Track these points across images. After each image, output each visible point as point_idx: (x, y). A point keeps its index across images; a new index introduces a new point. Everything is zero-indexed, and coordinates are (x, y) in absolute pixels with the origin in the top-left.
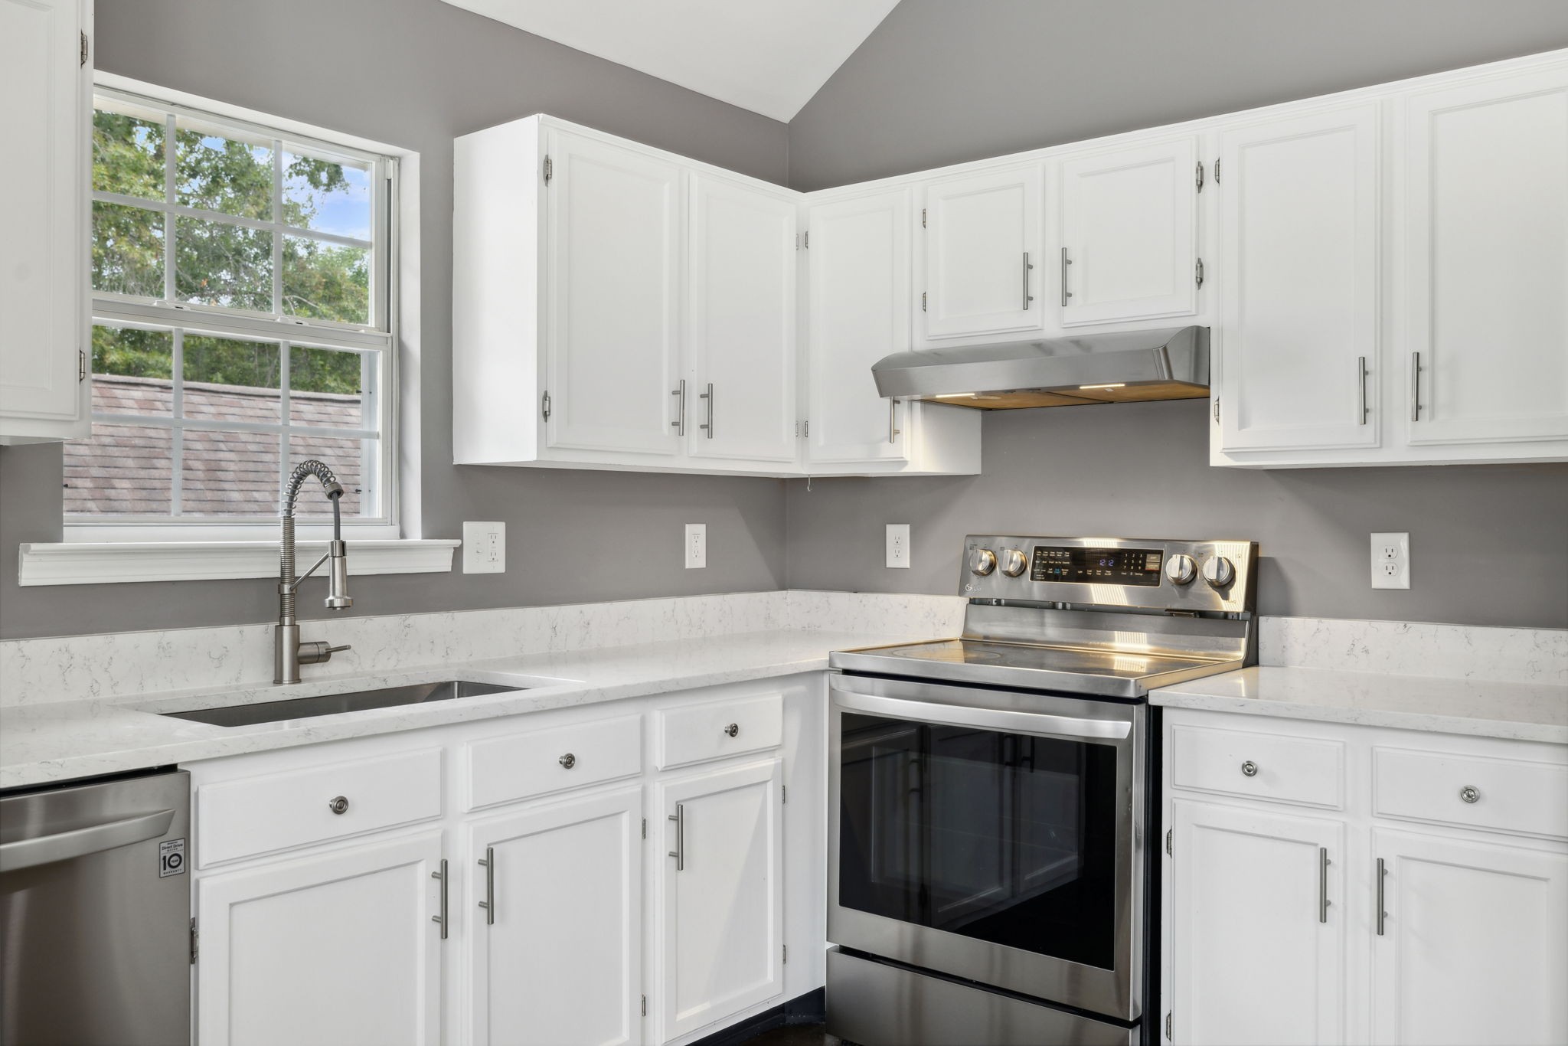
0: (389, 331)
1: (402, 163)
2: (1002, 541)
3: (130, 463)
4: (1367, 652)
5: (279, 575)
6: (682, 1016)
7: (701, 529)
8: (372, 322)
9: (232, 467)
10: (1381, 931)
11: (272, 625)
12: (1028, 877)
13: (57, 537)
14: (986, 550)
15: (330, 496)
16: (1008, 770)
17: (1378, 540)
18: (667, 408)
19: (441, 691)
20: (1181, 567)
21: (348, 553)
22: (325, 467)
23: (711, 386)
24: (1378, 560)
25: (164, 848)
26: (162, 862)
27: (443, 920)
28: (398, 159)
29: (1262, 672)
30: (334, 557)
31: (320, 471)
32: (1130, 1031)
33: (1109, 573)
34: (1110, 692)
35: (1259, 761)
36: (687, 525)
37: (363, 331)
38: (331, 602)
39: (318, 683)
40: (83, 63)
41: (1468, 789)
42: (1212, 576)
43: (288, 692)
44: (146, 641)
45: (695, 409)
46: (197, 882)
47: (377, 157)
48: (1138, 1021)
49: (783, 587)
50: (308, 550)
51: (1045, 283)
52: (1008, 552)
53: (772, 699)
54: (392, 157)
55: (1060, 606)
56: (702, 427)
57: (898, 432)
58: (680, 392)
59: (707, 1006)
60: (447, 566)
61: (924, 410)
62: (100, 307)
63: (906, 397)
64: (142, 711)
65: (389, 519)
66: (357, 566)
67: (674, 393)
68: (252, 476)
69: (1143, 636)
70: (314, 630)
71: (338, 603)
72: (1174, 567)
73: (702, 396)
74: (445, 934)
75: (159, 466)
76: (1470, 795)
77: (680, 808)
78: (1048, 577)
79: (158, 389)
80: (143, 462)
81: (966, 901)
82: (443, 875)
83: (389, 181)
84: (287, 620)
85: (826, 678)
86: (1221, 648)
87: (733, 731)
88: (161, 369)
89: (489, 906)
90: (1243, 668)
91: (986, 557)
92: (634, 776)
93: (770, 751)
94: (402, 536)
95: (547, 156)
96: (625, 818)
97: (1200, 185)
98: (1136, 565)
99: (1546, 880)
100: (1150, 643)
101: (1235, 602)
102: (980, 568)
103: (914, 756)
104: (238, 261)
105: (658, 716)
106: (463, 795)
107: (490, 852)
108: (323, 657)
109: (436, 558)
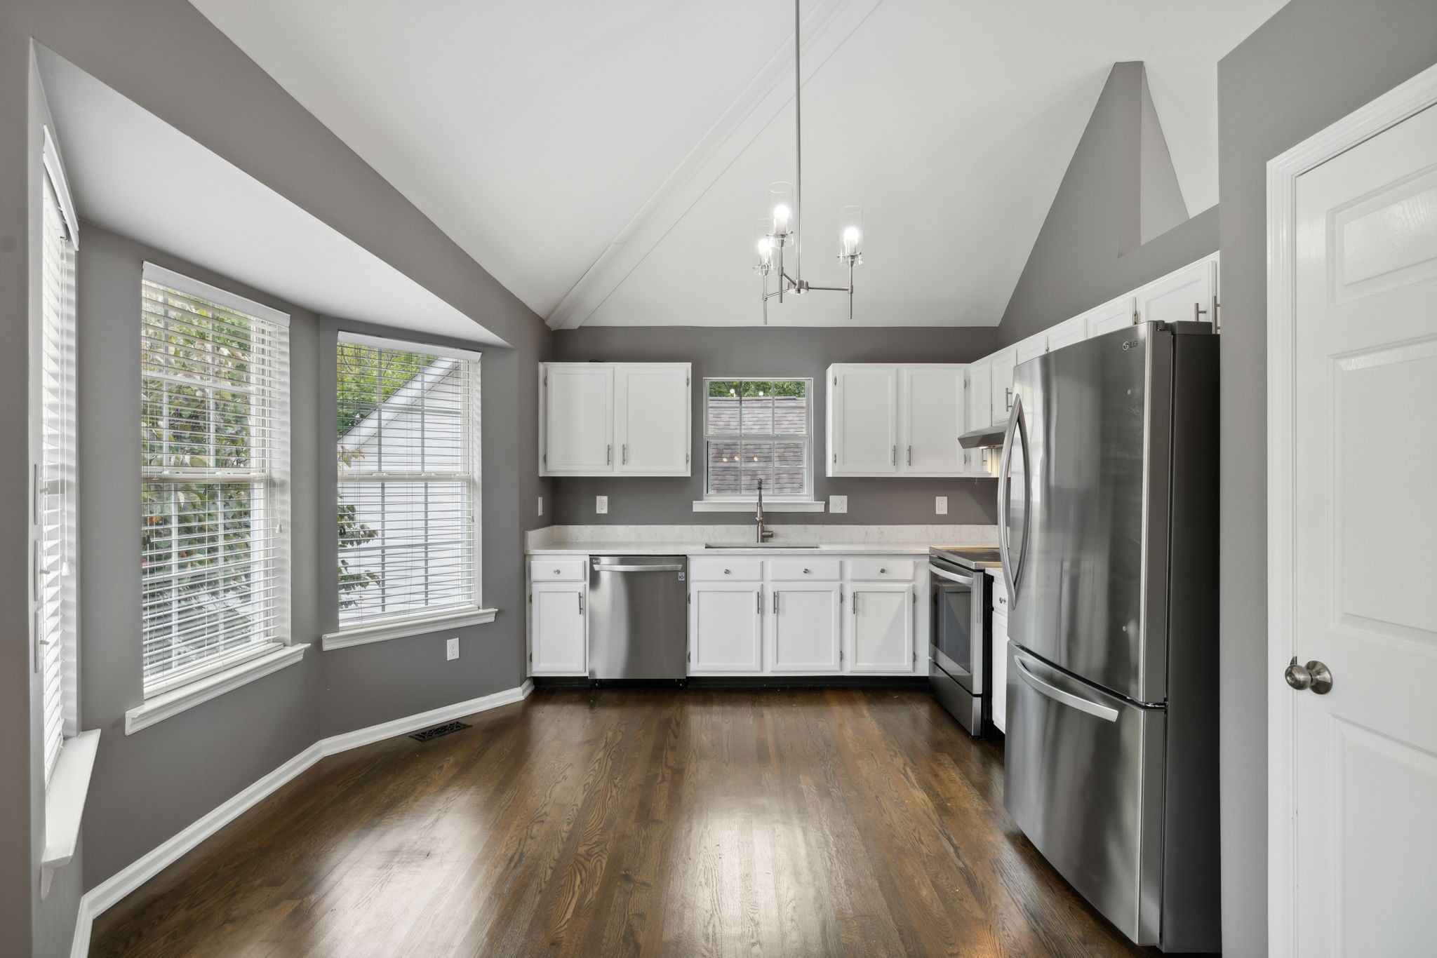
5: (756, 511)
6: (859, 664)
7: (944, 499)
8: (804, 432)
13: (705, 498)
18: (889, 456)
32: (974, 698)
36: (937, 497)
45: (905, 456)
46: (690, 584)
48: (980, 695)
50: (767, 504)
56: (908, 462)
58: (894, 450)
60: (822, 510)
73: (908, 450)
77: (857, 594)
85: (925, 559)
87: (883, 572)
92: (836, 580)
93: (907, 581)
95: (835, 377)
96: (833, 593)
105: (849, 562)
108: (771, 536)
109: (819, 507)
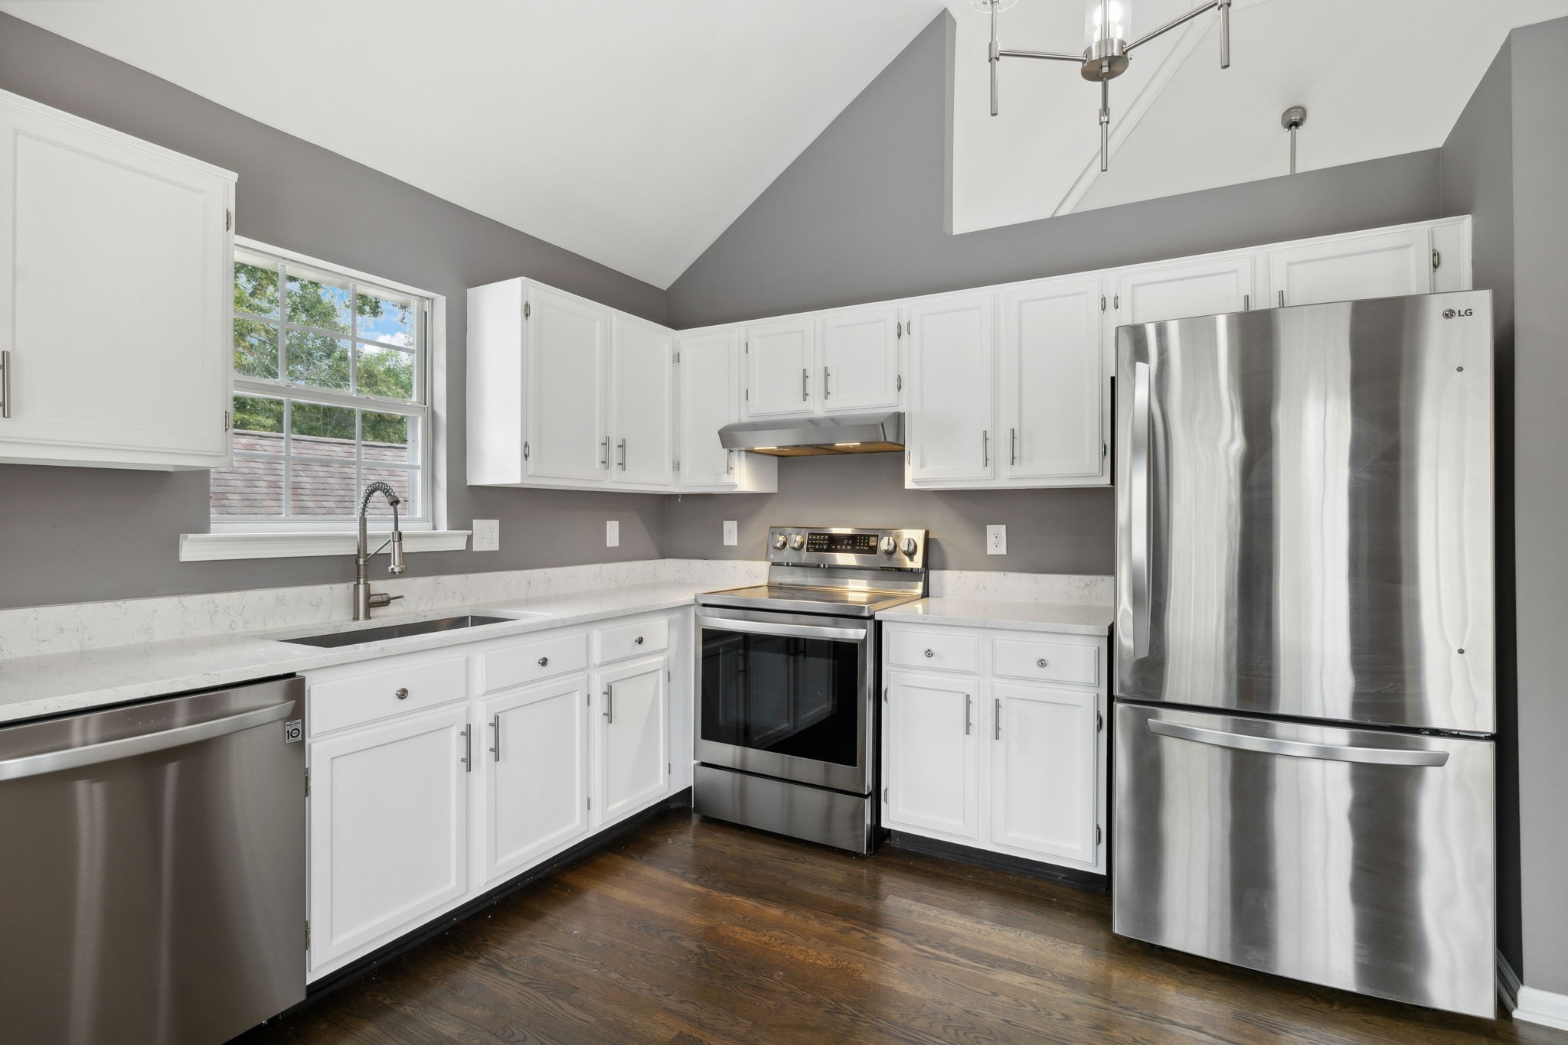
0: (425, 404)
1: (434, 302)
2: (789, 530)
3: (239, 483)
4: (985, 588)
5: (356, 553)
6: (611, 808)
7: (616, 524)
8: (414, 398)
9: (308, 486)
10: (997, 738)
11: (352, 584)
12: (802, 718)
13: (205, 529)
14: (781, 535)
15: (391, 504)
16: (792, 657)
17: (990, 528)
18: (598, 453)
19: (459, 622)
20: (889, 544)
21: (403, 539)
22: (387, 486)
23: (624, 441)
24: (991, 539)
25: (288, 725)
26: (287, 734)
27: (468, 761)
28: (432, 300)
29: (930, 600)
30: (394, 541)
31: (385, 489)
32: (866, 800)
33: (849, 547)
34: (854, 614)
35: (934, 650)
36: (608, 522)
37: (409, 404)
38: (393, 569)
39: (382, 619)
40: (228, 229)
41: (1042, 660)
42: (905, 548)
43: (363, 624)
44: (268, 595)
45: (615, 454)
46: (310, 745)
47: (418, 298)
48: (869, 794)
49: (663, 556)
50: (375, 537)
51: (815, 386)
52: (794, 536)
53: (662, 622)
54: (428, 299)
55: (822, 566)
56: (619, 464)
57: (732, 468)
58: (606, 444)
59: (625, 801)
60: (462, 546)
61: (746, 456)
62: (238, 384)
63: (736, 449)
64: (266, 639)
65: (426, 519)
66: (409, 547)
67: (603, 444)
68: (321, 492)
69: (865, 582)
70: (379, 587)
71: (397, 570)
72: (884, 544)
73: (619, 446)
74: (469, 769)
75: (259, 485)
76: (1042, 663)
77: (610, 687)
78: (816, 550)
79: (258, 437)
80: (248, 483)
81: (771, 732)
82: (467, 733)
83: (426, 313)
84: (362, 581)
85: (693, 609)
86: (910, 588)
87: (640, 641)
88: (258, 425)
89: (496, 751)
90: (922, 598)
91: (781, 539)
92: (583, 669)
93: (661, 652)
94: (434, 528)
95: (527, 302)
96: (577, 695)
97: (899, 335)
98: (864, 543)
99: (1080, 706)
100: (868, 586)
101: (917, 563)
102: (778, 545)
103: (741, 651)
104: (309, 360)
105: (597, 634)
106: (479, 685)
107: (497, 718)
108: (386, 603)
109: (456, 542)
